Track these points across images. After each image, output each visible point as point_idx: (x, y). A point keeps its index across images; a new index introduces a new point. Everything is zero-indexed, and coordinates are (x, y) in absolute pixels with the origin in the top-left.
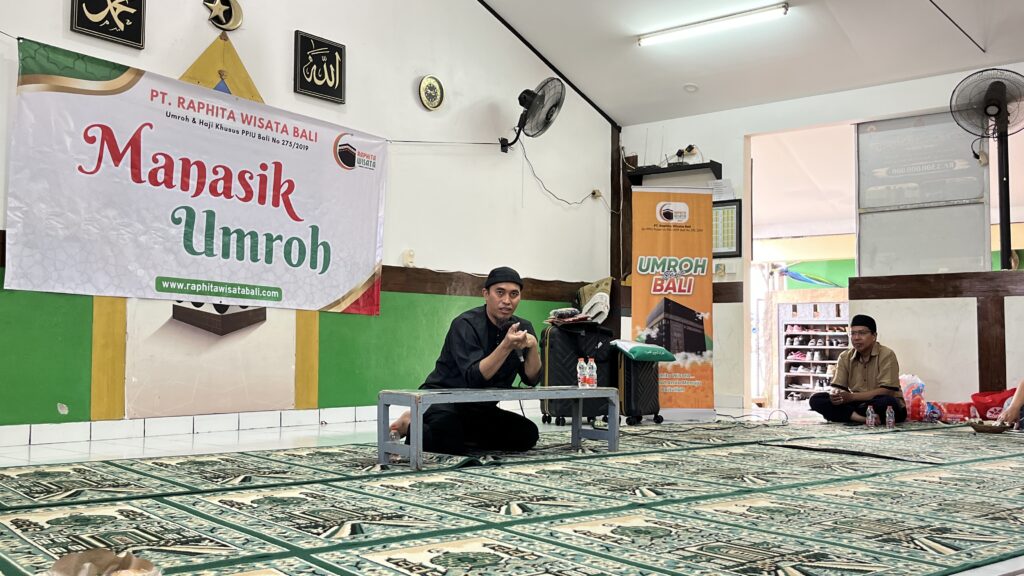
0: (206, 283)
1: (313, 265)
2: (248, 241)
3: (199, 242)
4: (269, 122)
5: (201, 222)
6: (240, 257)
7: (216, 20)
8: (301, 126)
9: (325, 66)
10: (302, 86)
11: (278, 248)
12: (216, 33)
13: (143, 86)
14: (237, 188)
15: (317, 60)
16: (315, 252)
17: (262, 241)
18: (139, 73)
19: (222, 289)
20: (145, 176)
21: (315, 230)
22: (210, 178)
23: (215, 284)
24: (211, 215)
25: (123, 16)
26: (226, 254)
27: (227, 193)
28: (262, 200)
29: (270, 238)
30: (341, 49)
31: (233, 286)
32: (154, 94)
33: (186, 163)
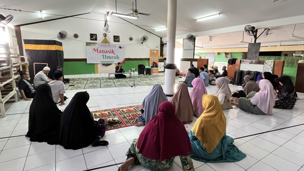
1: (117, 59)
2: (110, 57)
3: (105, 58)
4: (111, 45)
6: (109, 59)
7: (104, 36)
8: (115, 45)
10: (115, 41)
11: (113, 58)
12: (104, 37)
13: (97, 44)
14: (108, 52)
15: (116, 38)
16: (117, 57)
17: (111, 57)
18: (97, 43)
20: (98, 52)
21: (117, 55)
22: (105, 52)
23: (106, 61)
24: (106, 55)
25: (95, 38)
26: (107, 58)
27: (107, 53)
28: (111, 53)
29: (112, 57)
30: (119, 36)
31: (108, 61)
32: (99, 45)
33: (102, 51)
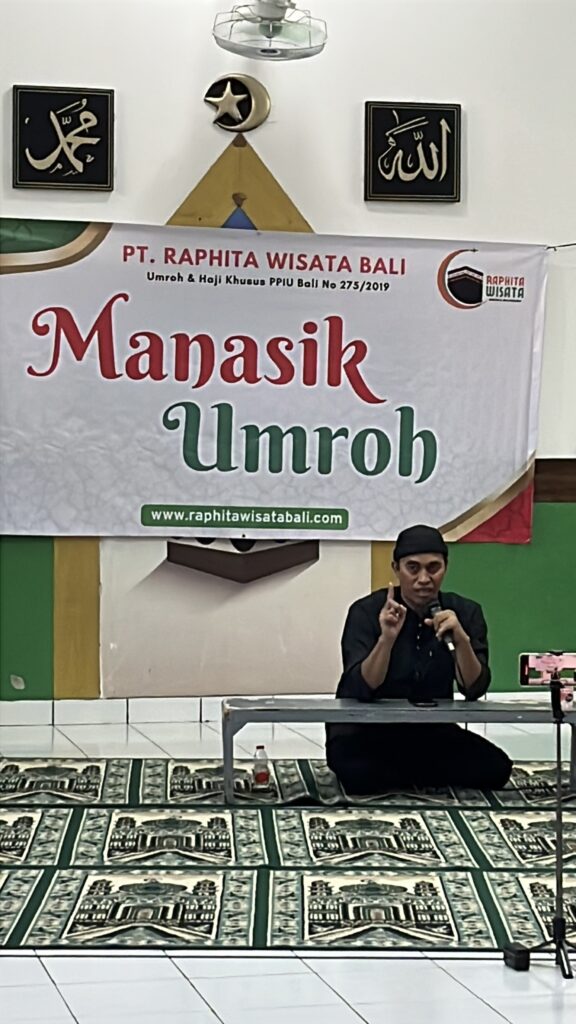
0: (219, 509)
1: (405, 470)
2: (288, 442)
3: (207, 451)
4: (317, 257)
5: (209, 421)
6: (275, 466)
8: (374, 254)
9: (420, 148)
11: (341, 448)
12: (225, 139)
13: (112, 244)
14: (265, 364)
15: (406, 143)
16: (409, 449)
17: (313, 441)
18: (106, 227)
19: (245, 517)
20: (120, 367)
21: (407, 414)
22: (221, 356)
23: (233, 509)
24: (225, 411)
25: (80, 153)
26: (252, 465)
27: (251, 376)
28: (310, 378)
29: (325, 435)
31: (262, 511)
32: (127, 252)
33: (182, 341)
